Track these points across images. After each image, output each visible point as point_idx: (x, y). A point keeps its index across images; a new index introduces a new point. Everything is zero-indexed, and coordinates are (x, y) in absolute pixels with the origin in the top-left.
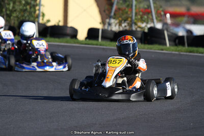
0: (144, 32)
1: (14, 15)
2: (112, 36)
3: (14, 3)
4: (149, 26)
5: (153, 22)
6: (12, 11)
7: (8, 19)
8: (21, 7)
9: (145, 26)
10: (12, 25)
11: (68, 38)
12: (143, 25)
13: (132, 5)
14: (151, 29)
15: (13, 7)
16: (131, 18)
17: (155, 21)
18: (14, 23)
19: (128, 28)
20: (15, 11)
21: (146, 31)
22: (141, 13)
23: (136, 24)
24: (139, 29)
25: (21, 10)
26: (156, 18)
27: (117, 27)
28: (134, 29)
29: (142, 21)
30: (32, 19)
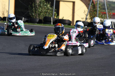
1: (42, 14)
2: (87, 24)
3: (42, 8)
6: (41, 12)
7: (39, 16)
8: (45, 10)
10: (41, 19)
11: (67, 25)
12: (102, 20)
13: (97, 10)
15: (41, 11)
17: (108, 17)
18: (42, 18)
20: (42, 12)
22: (101, 14)
25: (45, 12)
26: (109, 16)
27: (90, 20)
29: (102, 18)
30: (50, 16)
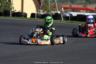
0: (53, 15)
1: (2, 8)
3: (2, 3)
4: (55, 12)
5: (57, 11)
8: (5, 5)
9: (54, 12)
11: (23, 17)
12: (53, 12)
14: (56, 14)
15: (2, 5)
16: (48, 9)
18: (2, 11)
19: (47, 13)
20: (2, 6)
21: (54, 14)
22: (52, 7)
23: (50, 12)
24: (51, 14)
25: (5, 6)
26: (58, 9)
28: (49, 14)
29: (53, 10)
30: (9, 9)
